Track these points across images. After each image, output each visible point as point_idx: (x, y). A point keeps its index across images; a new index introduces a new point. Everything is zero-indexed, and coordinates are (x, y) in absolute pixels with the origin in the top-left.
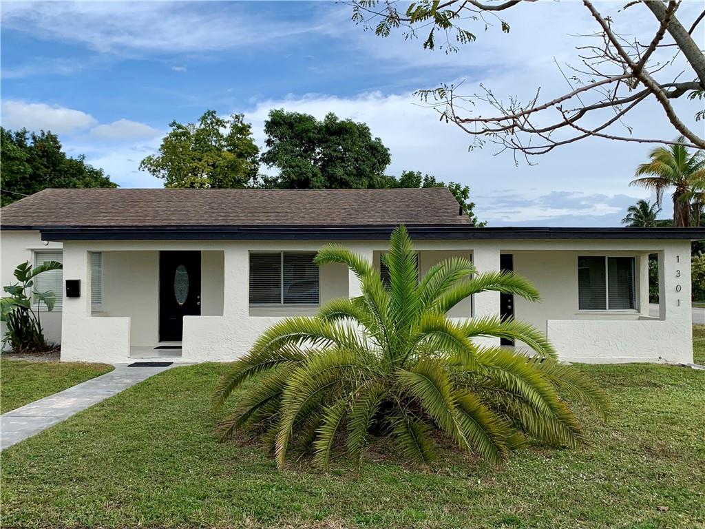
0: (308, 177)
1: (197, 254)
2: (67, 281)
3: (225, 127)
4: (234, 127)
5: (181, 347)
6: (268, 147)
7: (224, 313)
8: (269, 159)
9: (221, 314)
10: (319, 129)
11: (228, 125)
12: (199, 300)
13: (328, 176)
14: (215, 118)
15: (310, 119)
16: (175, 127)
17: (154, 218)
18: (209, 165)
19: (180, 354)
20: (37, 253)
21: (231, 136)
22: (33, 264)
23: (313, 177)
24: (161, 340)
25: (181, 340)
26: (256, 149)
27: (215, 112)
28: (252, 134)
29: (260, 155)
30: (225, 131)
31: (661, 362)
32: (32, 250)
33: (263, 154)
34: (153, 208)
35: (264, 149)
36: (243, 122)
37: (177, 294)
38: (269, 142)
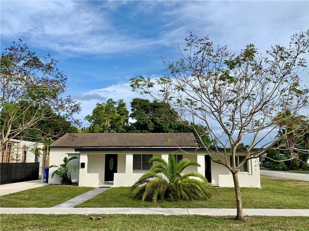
0: (147, 123)
1: (117, 155)
2: (81, 163)
3: (116, 104)
4: (120, 104)
5: (113, 183)
6: (132, 112)
7: (126, 172)
8: (133, 116)
9: (125, 173)
10: (151, 105)
11: (117, 104)
12: (117, 169)
13: (154, 123)
14: (112, 101)
15: (148, 101)
16: (98, 105)
17: (104, 143)
18: (110, 118)
19: (113, 185)
20: (69, 154)
21: (119, 107)
22: (69, 158)
23: (148, 123)
24: (105, 181)
25: (113, 181)
26: (127, 112)
27: (112, 99)
28: (126, 106)
29: (129, 114)
30: (116, 106)
31: (251, 187)
32: (67, 153)
33: (130, 114)
34: (103, 140)
35: (131, 112)
36: (123, 102)
37: (110, 167)
38: (133, 110)
